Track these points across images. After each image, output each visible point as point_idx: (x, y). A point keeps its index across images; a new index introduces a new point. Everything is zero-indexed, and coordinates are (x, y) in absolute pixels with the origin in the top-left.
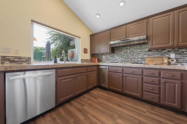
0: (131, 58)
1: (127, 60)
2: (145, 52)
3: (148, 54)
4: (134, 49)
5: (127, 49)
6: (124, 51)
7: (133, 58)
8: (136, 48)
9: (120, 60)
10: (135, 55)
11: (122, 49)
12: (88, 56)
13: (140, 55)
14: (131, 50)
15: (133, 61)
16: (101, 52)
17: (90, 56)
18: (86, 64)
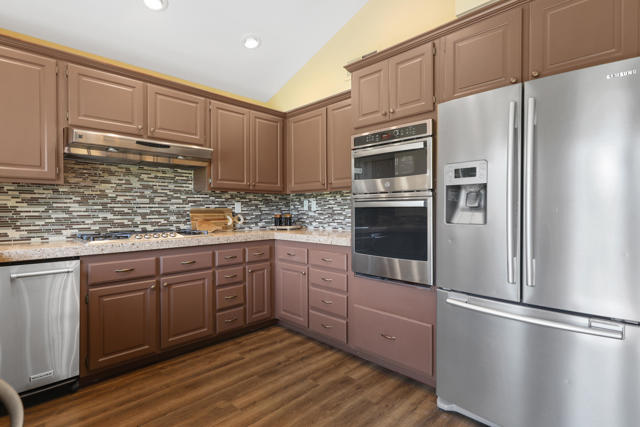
0: (146, 214)
1: (129, 220)
2: (187, 192)
3: (194, 202)
4: (156, 177)
5: (128, 172)
6: (114, 180)
7: (152, 213)
8: (160, 175)
9: (94, 223)
10: (157, 200)
11: (104, 171)
13: (173, 201)
14: (142, 180)
15: (152, 224)
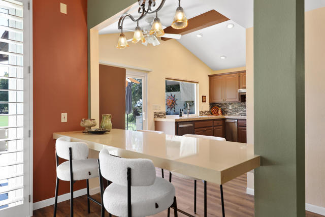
12: (206, 107)
16: (227, 101)
17: (209, 105)
18: (205, 117)
